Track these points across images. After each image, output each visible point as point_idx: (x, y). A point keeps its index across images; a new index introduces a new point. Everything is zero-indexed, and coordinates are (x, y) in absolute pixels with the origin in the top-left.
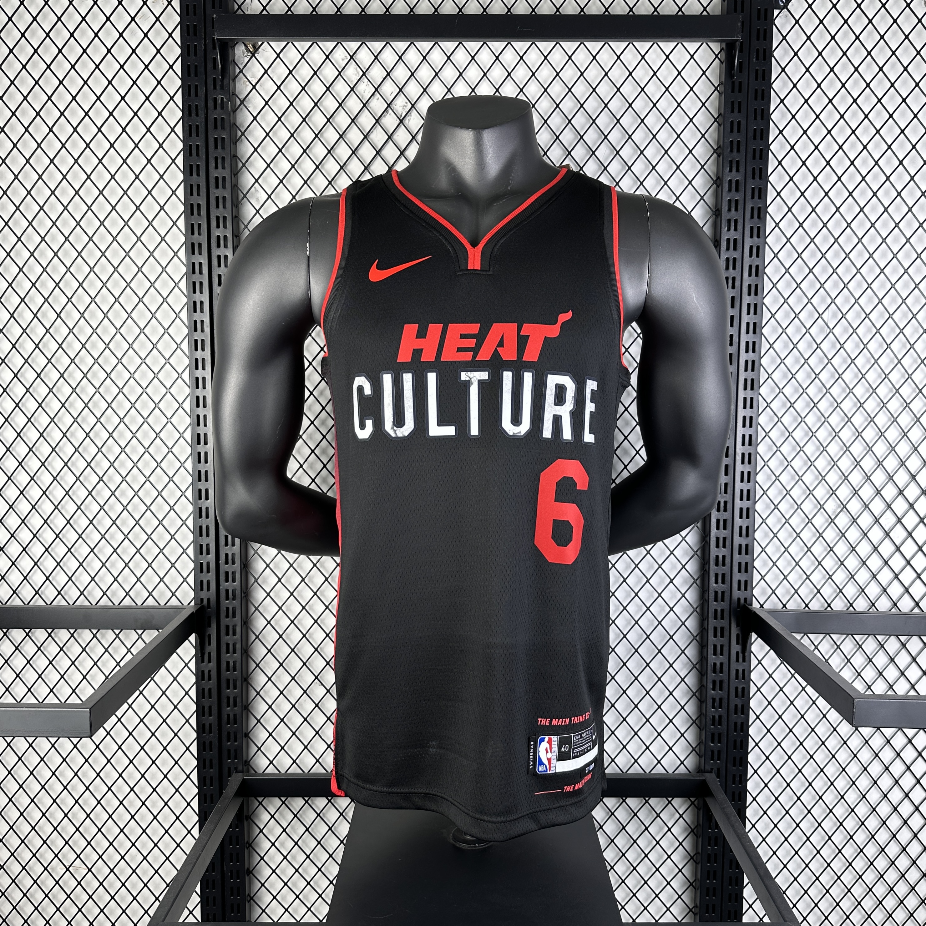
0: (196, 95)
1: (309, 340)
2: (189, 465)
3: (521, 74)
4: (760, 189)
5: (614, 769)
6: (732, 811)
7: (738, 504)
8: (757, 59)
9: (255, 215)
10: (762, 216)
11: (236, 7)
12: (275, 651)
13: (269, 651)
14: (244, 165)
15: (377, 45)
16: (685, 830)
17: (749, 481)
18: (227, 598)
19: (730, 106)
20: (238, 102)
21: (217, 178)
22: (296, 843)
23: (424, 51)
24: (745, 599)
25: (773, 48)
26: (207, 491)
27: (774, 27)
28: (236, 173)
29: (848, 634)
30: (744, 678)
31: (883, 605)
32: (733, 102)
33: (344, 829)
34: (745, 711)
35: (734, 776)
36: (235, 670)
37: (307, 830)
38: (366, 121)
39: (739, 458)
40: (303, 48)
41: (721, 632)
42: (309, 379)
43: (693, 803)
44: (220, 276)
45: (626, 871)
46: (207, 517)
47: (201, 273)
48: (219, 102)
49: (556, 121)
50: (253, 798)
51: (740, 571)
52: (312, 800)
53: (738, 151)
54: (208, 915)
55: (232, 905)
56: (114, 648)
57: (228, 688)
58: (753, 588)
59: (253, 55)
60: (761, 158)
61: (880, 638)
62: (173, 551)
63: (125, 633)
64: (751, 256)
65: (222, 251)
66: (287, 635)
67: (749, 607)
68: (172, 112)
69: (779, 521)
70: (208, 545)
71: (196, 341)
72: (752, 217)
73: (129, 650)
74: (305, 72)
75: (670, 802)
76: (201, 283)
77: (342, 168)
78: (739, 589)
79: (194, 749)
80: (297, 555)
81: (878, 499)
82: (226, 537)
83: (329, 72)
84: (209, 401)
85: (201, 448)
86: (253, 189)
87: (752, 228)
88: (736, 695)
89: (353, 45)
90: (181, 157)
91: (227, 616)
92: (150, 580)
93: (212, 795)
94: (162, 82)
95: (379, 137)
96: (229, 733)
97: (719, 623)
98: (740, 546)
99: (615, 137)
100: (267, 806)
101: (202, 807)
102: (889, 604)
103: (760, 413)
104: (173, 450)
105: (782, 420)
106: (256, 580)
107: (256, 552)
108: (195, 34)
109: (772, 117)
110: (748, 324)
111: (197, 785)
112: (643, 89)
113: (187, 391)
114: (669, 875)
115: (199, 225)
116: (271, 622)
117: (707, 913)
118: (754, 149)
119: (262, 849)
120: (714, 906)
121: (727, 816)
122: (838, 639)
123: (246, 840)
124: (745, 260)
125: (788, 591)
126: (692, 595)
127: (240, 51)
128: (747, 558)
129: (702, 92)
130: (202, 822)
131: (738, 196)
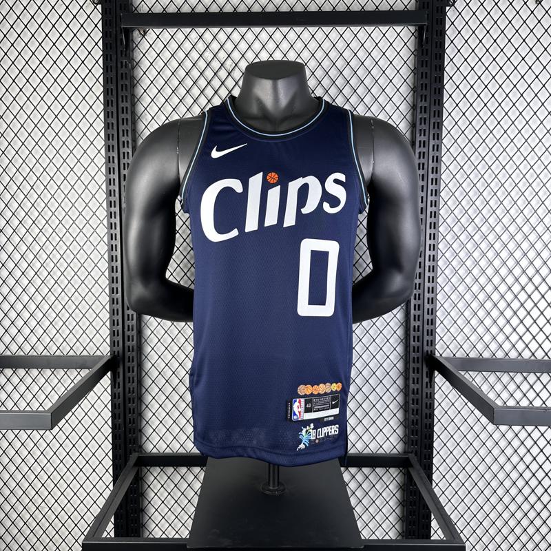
0: (111, 59)
2: (106, 273)
3: (299, 46)
4: (439, 111)
5: (355, 450)
6: (424, 475)
7: (427, 295)
8: (437, 35)
9: (145, 128)
10: (440, 127)
11: (134, 9)
12: (157, 381)
13: (153, 382)
14: (138, 100)
15: (215, 30)
16: (397, 487)
17: (433, 282)
18: (129, 351)
19: (421, 63)
20: (135, 64)
21: (123, 108)
22: (169, 494)
23: (242, 33)
24: (431, 351)
25: (446, 29)
26: (117, 288)
27: (446, 17)
28: (134, 105)
29: (492, 372)
30: (430, 397)
31: (513, 355)
32: (422, 61)
33: (197, 486)
34: (432, 417)
35: (425, 455)
36: (134, 393)
37: (176, 486)
38: (209, 74)
39: (427, 269)
40: (172, 32)
41: (417, 370)
43: (401, 471)
44: (124, 164)
45: (362, 511)
46: (117, 304)
47: (113, 162)
48: (124, 64)
49: (319, 73)
50: (144, 467)
51: (428, 335)
52: (178, 469)
53: (426, 89)
54: (118, 534)
56: (64, 380)
57: (130, 403)
58: (436, 345)
59: (144, 36)
60: (439, 93)
61: (511, 374)
62: (98, 324)
63: (70, 371)
64: (433, 150)
66: (164, 372)
67: (434, 356)
68: (97, 70)
69: (451, 305)
70: (118, 320)
71: (111, 202)
72: (434, 128)
74: (174, 46)
75: (388, 470)
76: (114, 168)
77: (195, 101)
78: (428, 345)
79: (110, 438)
81: (509, 293)
82: (128, 315)
83: (187, 46)
84: (118, 237)
85: (114, 264)
86: (144, 113)
87: (434, 134)
88: (426, 408)
89: (201, 30)
90: (102, 95)
91: (129, 361)
92: (84, 340)
93: (120, 466)
94: (91, 53)
95: (216, 83)
96: (130, 430)
97: (416, 365)
98: (428, 320)
99: (354, 82)
100: (153, 472)
101: (114, 472)
102: (516, 354)
103: (439, 242)
104: (98, 265)
105: (452, 246)
106: (146, 341)
108: (110, 25)
109: (446, 69)
110: (432, 190)
111: (112, 459)
112: (370, 54)
113: (106, 231)
114: (388, 513)
115: (113, 135)
116: (155, 365)
119: (149, 497)
120: (414, 531)
121: (421, 478)
122: (487, 375)
123: (140, 492)
124: (430, 153)
125: (457, 347)
126: (400, 349)
127: (136, 35)
128: (432, 327)
129: (404, 55)
130: (115, 481)
131: (426, 116)
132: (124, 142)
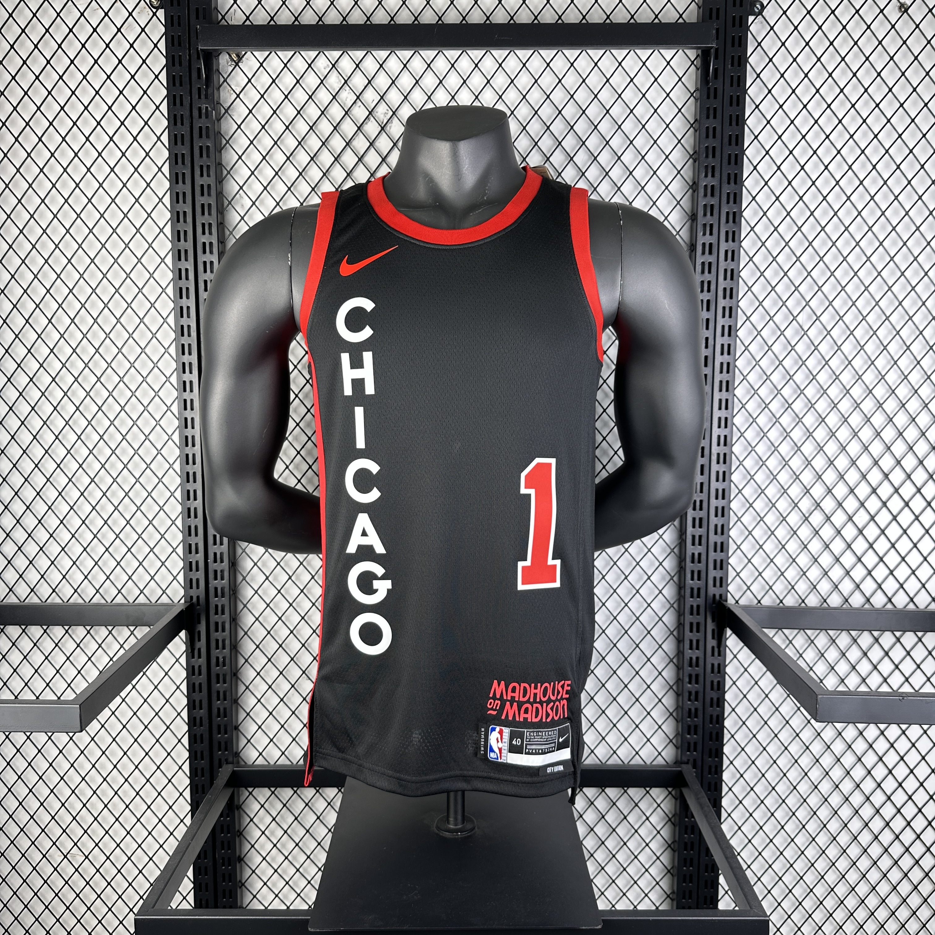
0: (182, 104)
1: (293, 344)
2: (177, 466)
3: (500, 81)
4: (735, 194)
5: (594, 759)
6: (705, 800)
7: (714, 503)
8: (732, 65)
9: (240, 221)
10: (737, 220)
11: (220, 17)
12: (263, 646)
13: (258, 647)
14: (229, 172)
15: (358, 54)
16: (663, 819)
17: (724, 480)
18: (216, 596)
19: (706, 112)
20: (223, 111)
21: (202, 186)
22: (285, 832)
23: (405, 59)
24: (721, 596)
25: (748, 56)
26: (195, 491)
27: (749, 33)
28: (220, 181)
29: (821, 630)
30: (719, 672)
31: (857, 601)
32: (708, 109)
33: (332, 818)
34: (721, 704)
35: (710, 767)
36: (224, 665)
37: (296, 819)
38: (348, 128)
39: (714, 458)
40: (286, 57)
41: (696, 627)
42: (294, 382)
43: (670, 793)
44: (206, 282)
45: (606, 858)
46: (196, 517)
47: (187, 278)
48: (204, 111)
49: (535, 128)
50: (244, 789)
51: (715, 568)
52: (301, 791)
53: (714, 156)
54: (201, 900)
55: (224, 891)
56: (106, 644)
57: (218, 683)
58: (728, 585)
59: (237, 64)
60: (736, 163)
61: (853, 633)
62: (163, 550)
63: (117, 629)
64: (726, 260)
65: (208, 257)
66: (275, 631)
67: (725, 603)
68: (158, 121)
69: (754, 519)
70: (197, 544)
71: (183, 345)
72: (727, 222)
73: (122, 646)
74: (288, 81)
75: (648, 792)
76: (187, 289)
77: (324, 174)
78: (715, 586)
79: (185, 741)
80: (284, 553)
81: (851, 497)
82: (215, 536)
83: (311, 81)
84: (196, 404)
85: (189, 450)
86: (238, 196)
87: (727, 232)
88: (712, 689)
89: (335, 54)
90: (167, 164)
91: (216, 613)
92: (141, 578)
93: (203, 786)
94: (148, 92)
95: (361, 144)
96: (219, 726)
97: (695, 619)
98: (716, 543)
99: (593, 143)
100: (258, 796)
101: (193, 797)
102: (862, 600)
103: (734, 414)
104: (162, 452)
105: (757, 420)
106: (244, 578)
107: (244, 551)
108: (180, 45)
109: (747, 122)
110: (723, 327)
111: (189, 775)
112: (620, 96)
113: (175, 394)
114: (648, 862)
116: (260, 619)
117: (684, 898)
118: (730, 155)
119: (252, 838)
120: (690, 892)
121: (701, 806)
122: (813, 634)
123: (237, 830)
124: (720, 265)
125: (763, 588)
126: (669, 592)
127: (224, 61)
128: (722, 555)
129: (678, 98)
130: (193, 811)
131: (714, 201)
132: (204, 244)
